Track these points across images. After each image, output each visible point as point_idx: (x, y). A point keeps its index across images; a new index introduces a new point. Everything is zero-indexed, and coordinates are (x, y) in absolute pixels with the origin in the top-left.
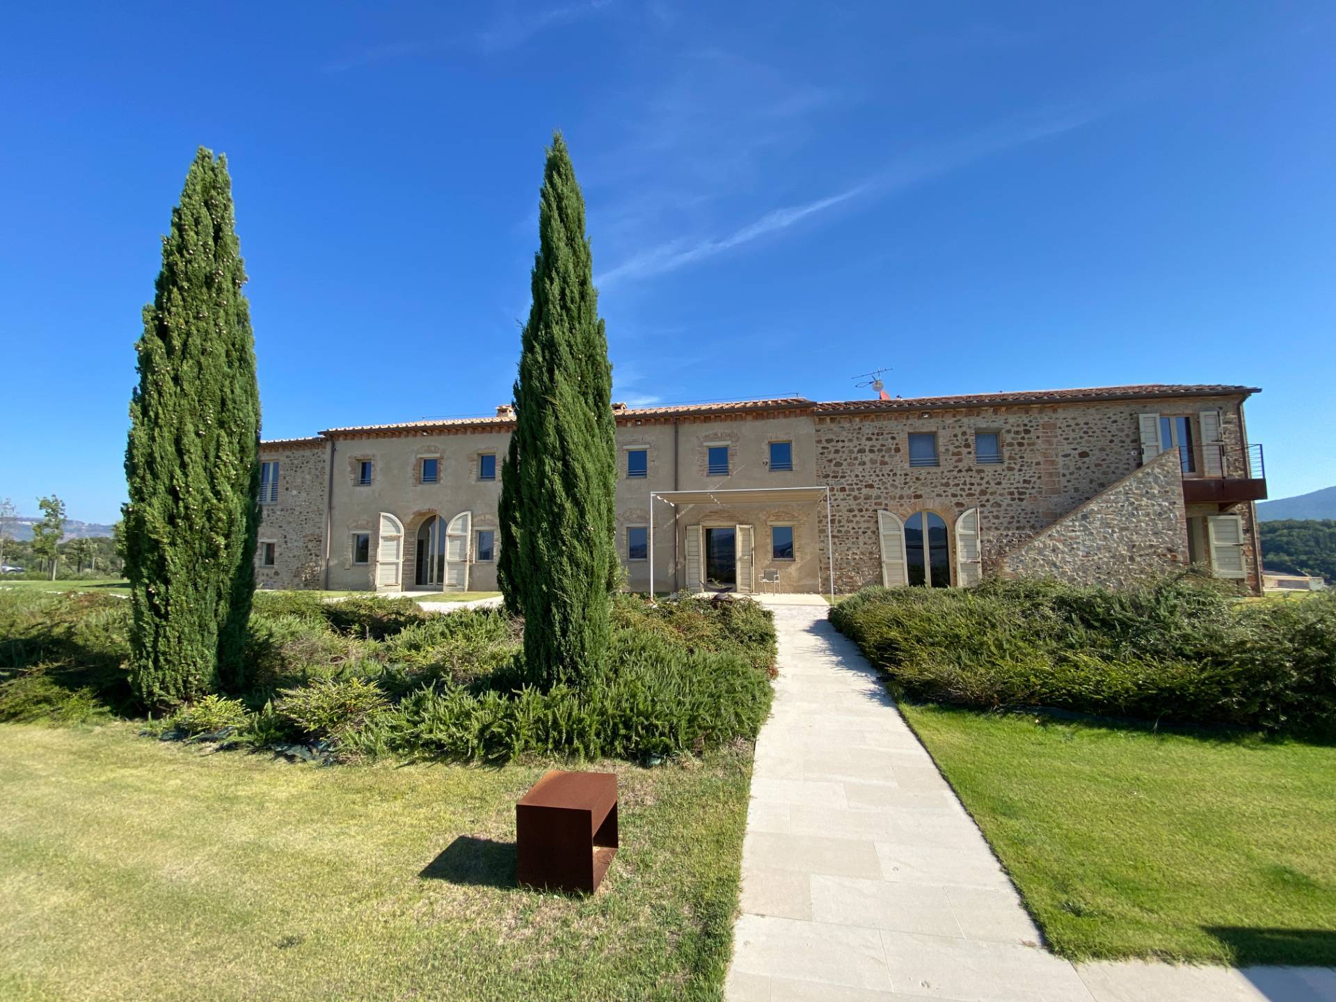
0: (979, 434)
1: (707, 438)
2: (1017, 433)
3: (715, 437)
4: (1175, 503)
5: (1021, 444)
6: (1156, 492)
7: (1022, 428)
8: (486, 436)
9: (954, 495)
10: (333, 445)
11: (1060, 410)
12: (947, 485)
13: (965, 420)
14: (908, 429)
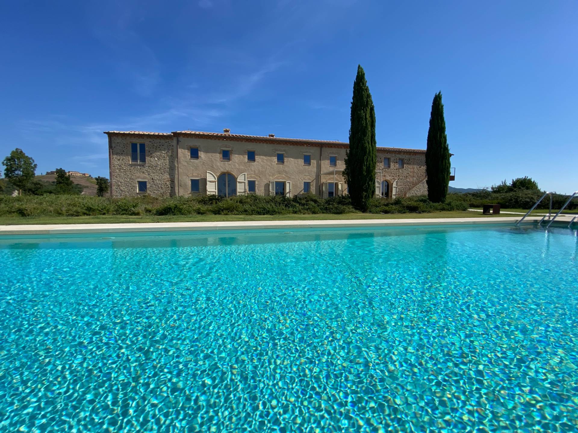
0: (400, 159)
1: (330, 153)
2: (407, 160)
3: (333, 153)
5: (408, 163)
9: (393, 176)
10: (178, 139)
12: (391, 173)
13: (397, 155)
14: (384, 156)
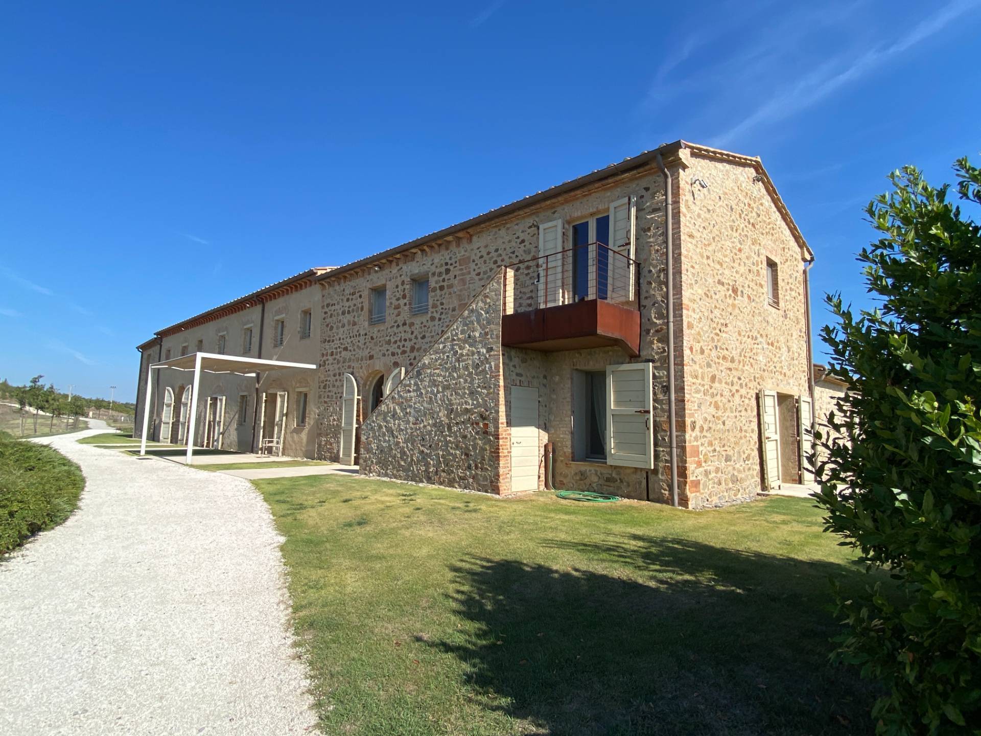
0: (413, 281)
1: (276, 312)
2: (440, 274)
3: (279, 311)
4: (492, 349)
5: (442, 288)
6: (477, 335)
7: (443, 269)
8: (196, 329)
9: (393, 354)
11: (475, 239)
12: (389, 342)
13: (404, 267)
14: (369, 285)
